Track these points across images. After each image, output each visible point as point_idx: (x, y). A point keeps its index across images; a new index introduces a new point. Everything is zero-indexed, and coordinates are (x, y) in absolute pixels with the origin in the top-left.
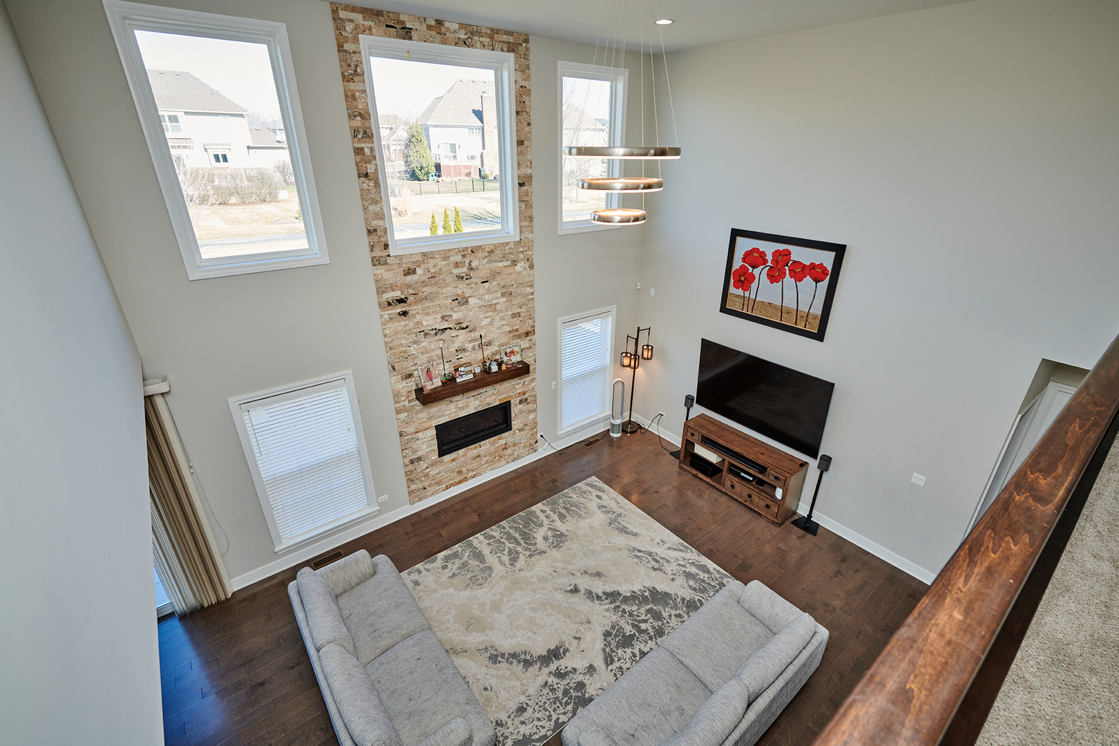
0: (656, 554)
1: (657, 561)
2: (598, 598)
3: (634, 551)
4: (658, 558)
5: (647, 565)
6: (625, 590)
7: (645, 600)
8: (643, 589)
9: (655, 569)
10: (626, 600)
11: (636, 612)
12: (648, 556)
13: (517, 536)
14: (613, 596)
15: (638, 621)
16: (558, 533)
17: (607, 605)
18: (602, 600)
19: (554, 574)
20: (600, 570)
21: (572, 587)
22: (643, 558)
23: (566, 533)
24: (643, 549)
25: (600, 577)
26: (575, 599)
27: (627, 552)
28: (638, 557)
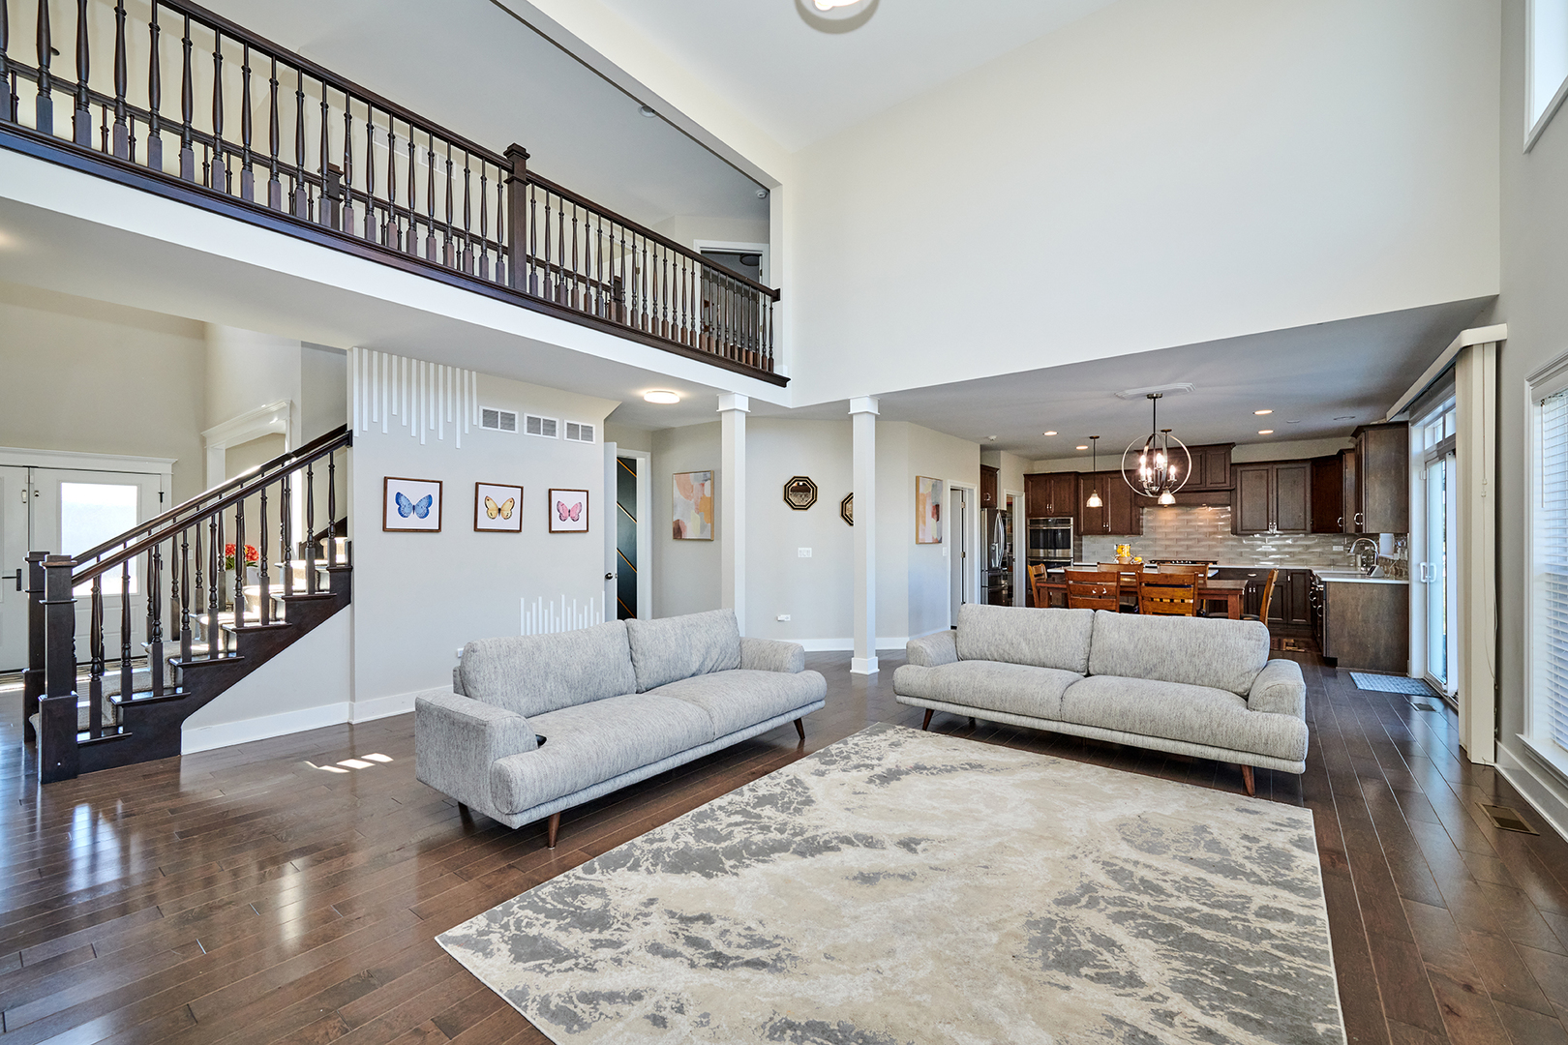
0: (693, 965)
1: (694, 942)
2: (848, 841)
3: (779, 958)
4: (689, 951)
5: (727, 925)
6: (786, 864)
7: (731, 853)
8: (740, 871)
9: (706, 919)
10: (782, 847)
11: (753, 832)
12: (727, 952)
13: (1209, 935)
14: (813, 847)
15: (749, 822)
16: (1084, 970)
17: (824, 834)
18: (836, 838)
19: (985, 863)
20: (867, 890)
21: (919, 848)
22: (744, 941)
23: (1061, 977)
24: (744, 973)
25: (862, 874)
26: (903, 831)
27: (801, 951)
28: (761, 943)
